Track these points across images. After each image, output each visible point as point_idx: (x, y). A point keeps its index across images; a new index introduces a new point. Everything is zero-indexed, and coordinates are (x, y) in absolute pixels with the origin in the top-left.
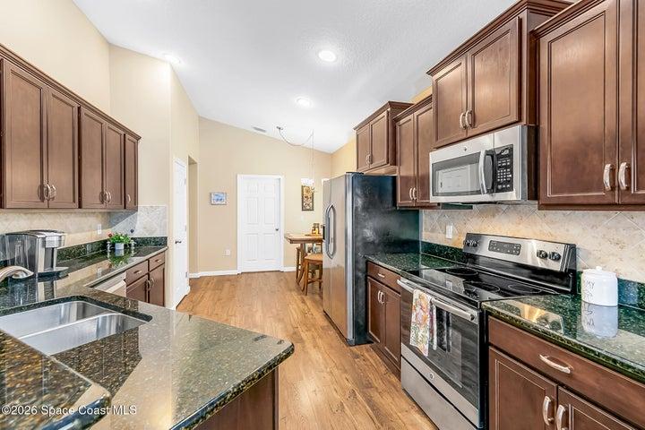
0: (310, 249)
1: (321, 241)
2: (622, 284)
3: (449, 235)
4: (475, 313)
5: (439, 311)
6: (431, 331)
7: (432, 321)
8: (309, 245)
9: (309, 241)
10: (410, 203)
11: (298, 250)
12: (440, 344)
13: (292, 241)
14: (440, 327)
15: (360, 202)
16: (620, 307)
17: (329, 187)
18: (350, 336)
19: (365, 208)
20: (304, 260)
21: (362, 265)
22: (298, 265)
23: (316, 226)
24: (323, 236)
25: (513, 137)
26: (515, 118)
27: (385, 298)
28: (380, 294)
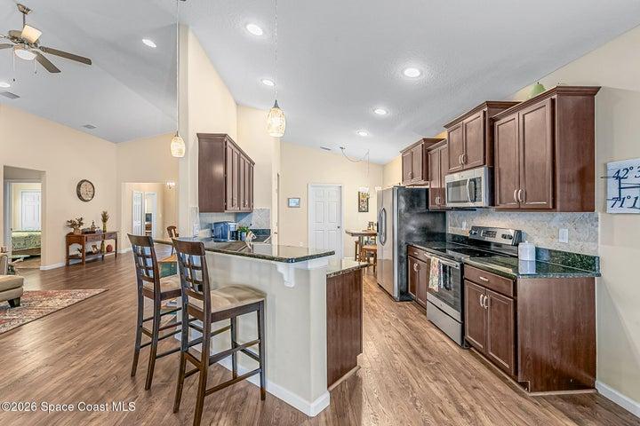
0: (366, 242)
1: (375, 235)
2: (537, 250)
3: (464, 228)
4: (458, 264)
5: (445, 267)
6: (440, 279)
7: (440, 273)
8: (366, 238)
9: (366, 235)
10: (436, 207)
11: (357, 243)
12: (445, 285)
13: (353, 235)
14: (445, 277)
15: (403, 206)
16: (537, 262)
17: (381, 196)
18: (396, 295)
19: (407, 210)
20: (361, 249)
21: (404, 249)
22: (356, 255)
23: (370, 224)
24: (378, 231)
25: (481, 173)
26: (482, 163)
27: (418, 267)
28: (416, 265)
